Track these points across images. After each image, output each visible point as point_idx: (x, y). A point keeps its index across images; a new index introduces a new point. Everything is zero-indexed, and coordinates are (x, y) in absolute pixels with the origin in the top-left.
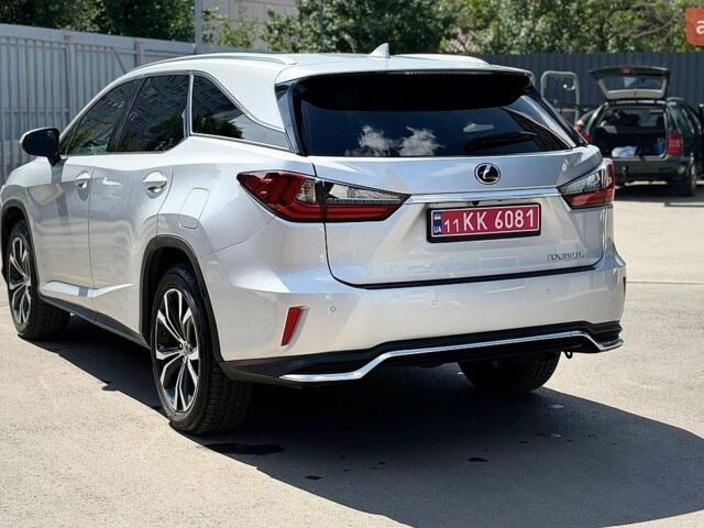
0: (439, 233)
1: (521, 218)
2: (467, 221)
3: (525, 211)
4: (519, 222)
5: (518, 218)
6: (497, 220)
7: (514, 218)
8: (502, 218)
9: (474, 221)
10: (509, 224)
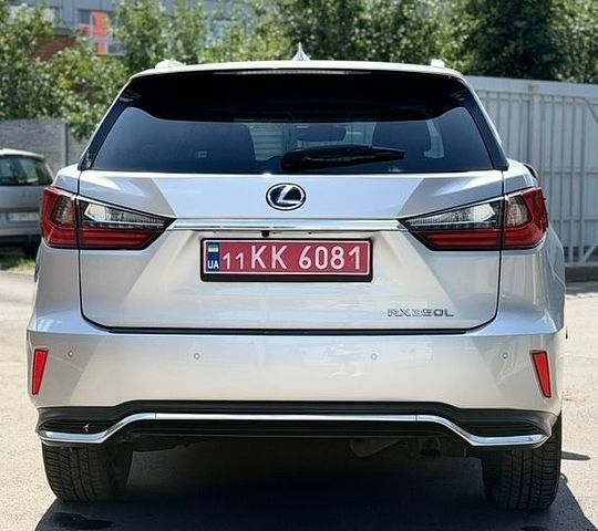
0: (216, 269)
1: (340, 257)
2: (256, 257)
3: (348, 248)
4: (337, 262)
5: (335, 257)
6: (303, 258)
7: (330, 257)
8: (311, 254)
9: (267, 256)
10: (322, 263)
